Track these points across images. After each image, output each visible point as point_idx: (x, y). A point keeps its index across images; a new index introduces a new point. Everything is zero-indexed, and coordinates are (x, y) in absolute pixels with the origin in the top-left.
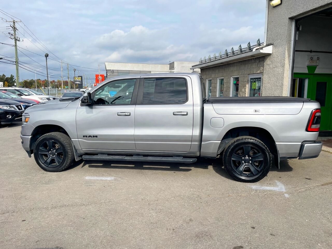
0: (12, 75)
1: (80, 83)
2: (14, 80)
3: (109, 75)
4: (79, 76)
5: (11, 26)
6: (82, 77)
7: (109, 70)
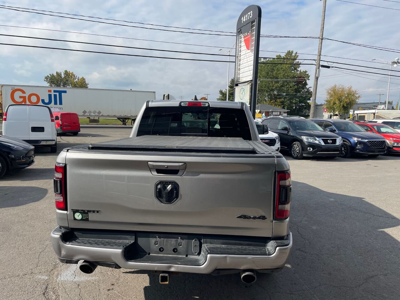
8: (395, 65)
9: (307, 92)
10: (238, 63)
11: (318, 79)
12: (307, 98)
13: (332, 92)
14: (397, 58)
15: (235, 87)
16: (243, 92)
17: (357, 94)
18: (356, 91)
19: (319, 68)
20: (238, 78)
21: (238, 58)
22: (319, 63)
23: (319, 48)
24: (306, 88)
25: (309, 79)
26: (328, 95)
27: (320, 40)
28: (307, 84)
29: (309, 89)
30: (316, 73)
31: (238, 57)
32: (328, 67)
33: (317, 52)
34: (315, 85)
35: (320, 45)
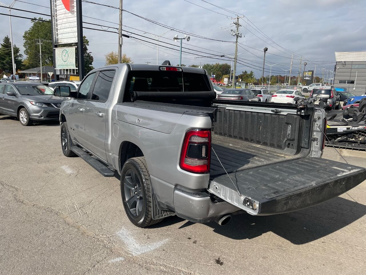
0: (252, 71)
1: (309, 79)
2: (253, 76)
3: (338, 68)
4: (309, 71)
5: (234, 23)
6: (313, 72)
7: (340, 62)
8: (176, 41)
9: (87, 57)
10: (55, 23)
11: (121, 47)
12: (89, 62)
13: (110, 58)
14: (177, 35)
15: (54, 48)
16: (66, 54)
17: (130, 61)
18: (129, 59)
19: (121, 37)
20: (57, 39)
21: (54, 18)
22: (121, 32)
23: (120, 18)
24: (87, 53)
25: (88, 45)
26: (107, 61)
27: (120, 11)
28: (87, 50)
29: (90, 54)
30: (119, 41)
31: (54, 16)
32: (128, 37)
33: (118, 22)
34: (120, 52)
35: (121, 16)
